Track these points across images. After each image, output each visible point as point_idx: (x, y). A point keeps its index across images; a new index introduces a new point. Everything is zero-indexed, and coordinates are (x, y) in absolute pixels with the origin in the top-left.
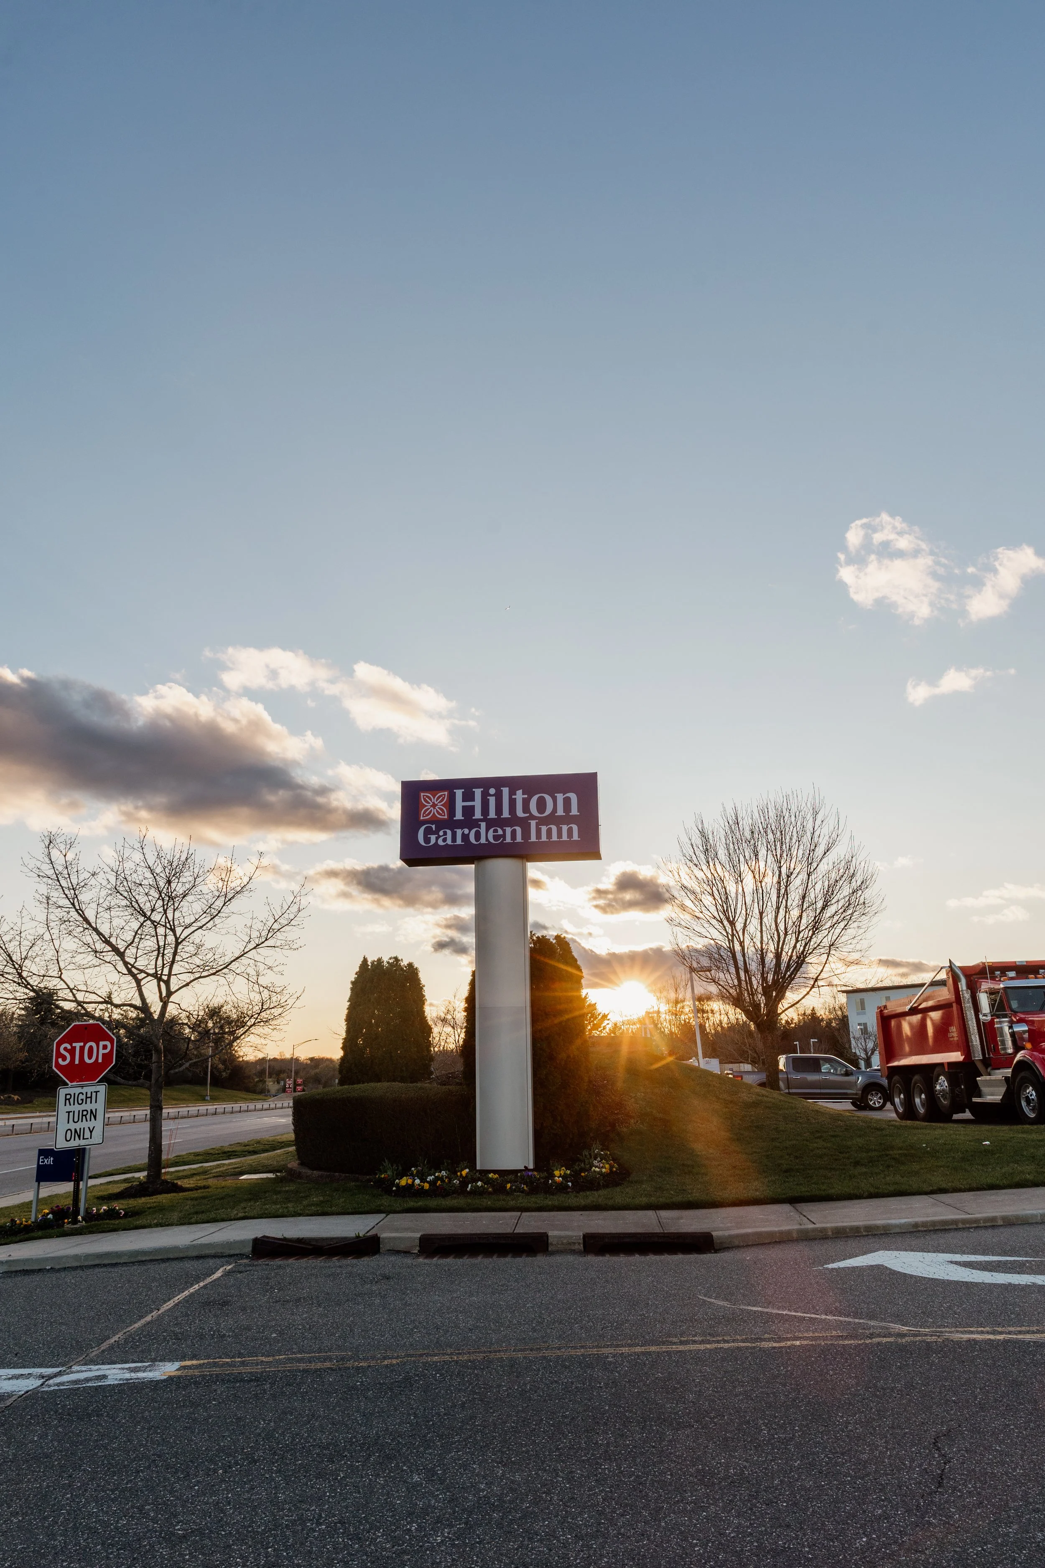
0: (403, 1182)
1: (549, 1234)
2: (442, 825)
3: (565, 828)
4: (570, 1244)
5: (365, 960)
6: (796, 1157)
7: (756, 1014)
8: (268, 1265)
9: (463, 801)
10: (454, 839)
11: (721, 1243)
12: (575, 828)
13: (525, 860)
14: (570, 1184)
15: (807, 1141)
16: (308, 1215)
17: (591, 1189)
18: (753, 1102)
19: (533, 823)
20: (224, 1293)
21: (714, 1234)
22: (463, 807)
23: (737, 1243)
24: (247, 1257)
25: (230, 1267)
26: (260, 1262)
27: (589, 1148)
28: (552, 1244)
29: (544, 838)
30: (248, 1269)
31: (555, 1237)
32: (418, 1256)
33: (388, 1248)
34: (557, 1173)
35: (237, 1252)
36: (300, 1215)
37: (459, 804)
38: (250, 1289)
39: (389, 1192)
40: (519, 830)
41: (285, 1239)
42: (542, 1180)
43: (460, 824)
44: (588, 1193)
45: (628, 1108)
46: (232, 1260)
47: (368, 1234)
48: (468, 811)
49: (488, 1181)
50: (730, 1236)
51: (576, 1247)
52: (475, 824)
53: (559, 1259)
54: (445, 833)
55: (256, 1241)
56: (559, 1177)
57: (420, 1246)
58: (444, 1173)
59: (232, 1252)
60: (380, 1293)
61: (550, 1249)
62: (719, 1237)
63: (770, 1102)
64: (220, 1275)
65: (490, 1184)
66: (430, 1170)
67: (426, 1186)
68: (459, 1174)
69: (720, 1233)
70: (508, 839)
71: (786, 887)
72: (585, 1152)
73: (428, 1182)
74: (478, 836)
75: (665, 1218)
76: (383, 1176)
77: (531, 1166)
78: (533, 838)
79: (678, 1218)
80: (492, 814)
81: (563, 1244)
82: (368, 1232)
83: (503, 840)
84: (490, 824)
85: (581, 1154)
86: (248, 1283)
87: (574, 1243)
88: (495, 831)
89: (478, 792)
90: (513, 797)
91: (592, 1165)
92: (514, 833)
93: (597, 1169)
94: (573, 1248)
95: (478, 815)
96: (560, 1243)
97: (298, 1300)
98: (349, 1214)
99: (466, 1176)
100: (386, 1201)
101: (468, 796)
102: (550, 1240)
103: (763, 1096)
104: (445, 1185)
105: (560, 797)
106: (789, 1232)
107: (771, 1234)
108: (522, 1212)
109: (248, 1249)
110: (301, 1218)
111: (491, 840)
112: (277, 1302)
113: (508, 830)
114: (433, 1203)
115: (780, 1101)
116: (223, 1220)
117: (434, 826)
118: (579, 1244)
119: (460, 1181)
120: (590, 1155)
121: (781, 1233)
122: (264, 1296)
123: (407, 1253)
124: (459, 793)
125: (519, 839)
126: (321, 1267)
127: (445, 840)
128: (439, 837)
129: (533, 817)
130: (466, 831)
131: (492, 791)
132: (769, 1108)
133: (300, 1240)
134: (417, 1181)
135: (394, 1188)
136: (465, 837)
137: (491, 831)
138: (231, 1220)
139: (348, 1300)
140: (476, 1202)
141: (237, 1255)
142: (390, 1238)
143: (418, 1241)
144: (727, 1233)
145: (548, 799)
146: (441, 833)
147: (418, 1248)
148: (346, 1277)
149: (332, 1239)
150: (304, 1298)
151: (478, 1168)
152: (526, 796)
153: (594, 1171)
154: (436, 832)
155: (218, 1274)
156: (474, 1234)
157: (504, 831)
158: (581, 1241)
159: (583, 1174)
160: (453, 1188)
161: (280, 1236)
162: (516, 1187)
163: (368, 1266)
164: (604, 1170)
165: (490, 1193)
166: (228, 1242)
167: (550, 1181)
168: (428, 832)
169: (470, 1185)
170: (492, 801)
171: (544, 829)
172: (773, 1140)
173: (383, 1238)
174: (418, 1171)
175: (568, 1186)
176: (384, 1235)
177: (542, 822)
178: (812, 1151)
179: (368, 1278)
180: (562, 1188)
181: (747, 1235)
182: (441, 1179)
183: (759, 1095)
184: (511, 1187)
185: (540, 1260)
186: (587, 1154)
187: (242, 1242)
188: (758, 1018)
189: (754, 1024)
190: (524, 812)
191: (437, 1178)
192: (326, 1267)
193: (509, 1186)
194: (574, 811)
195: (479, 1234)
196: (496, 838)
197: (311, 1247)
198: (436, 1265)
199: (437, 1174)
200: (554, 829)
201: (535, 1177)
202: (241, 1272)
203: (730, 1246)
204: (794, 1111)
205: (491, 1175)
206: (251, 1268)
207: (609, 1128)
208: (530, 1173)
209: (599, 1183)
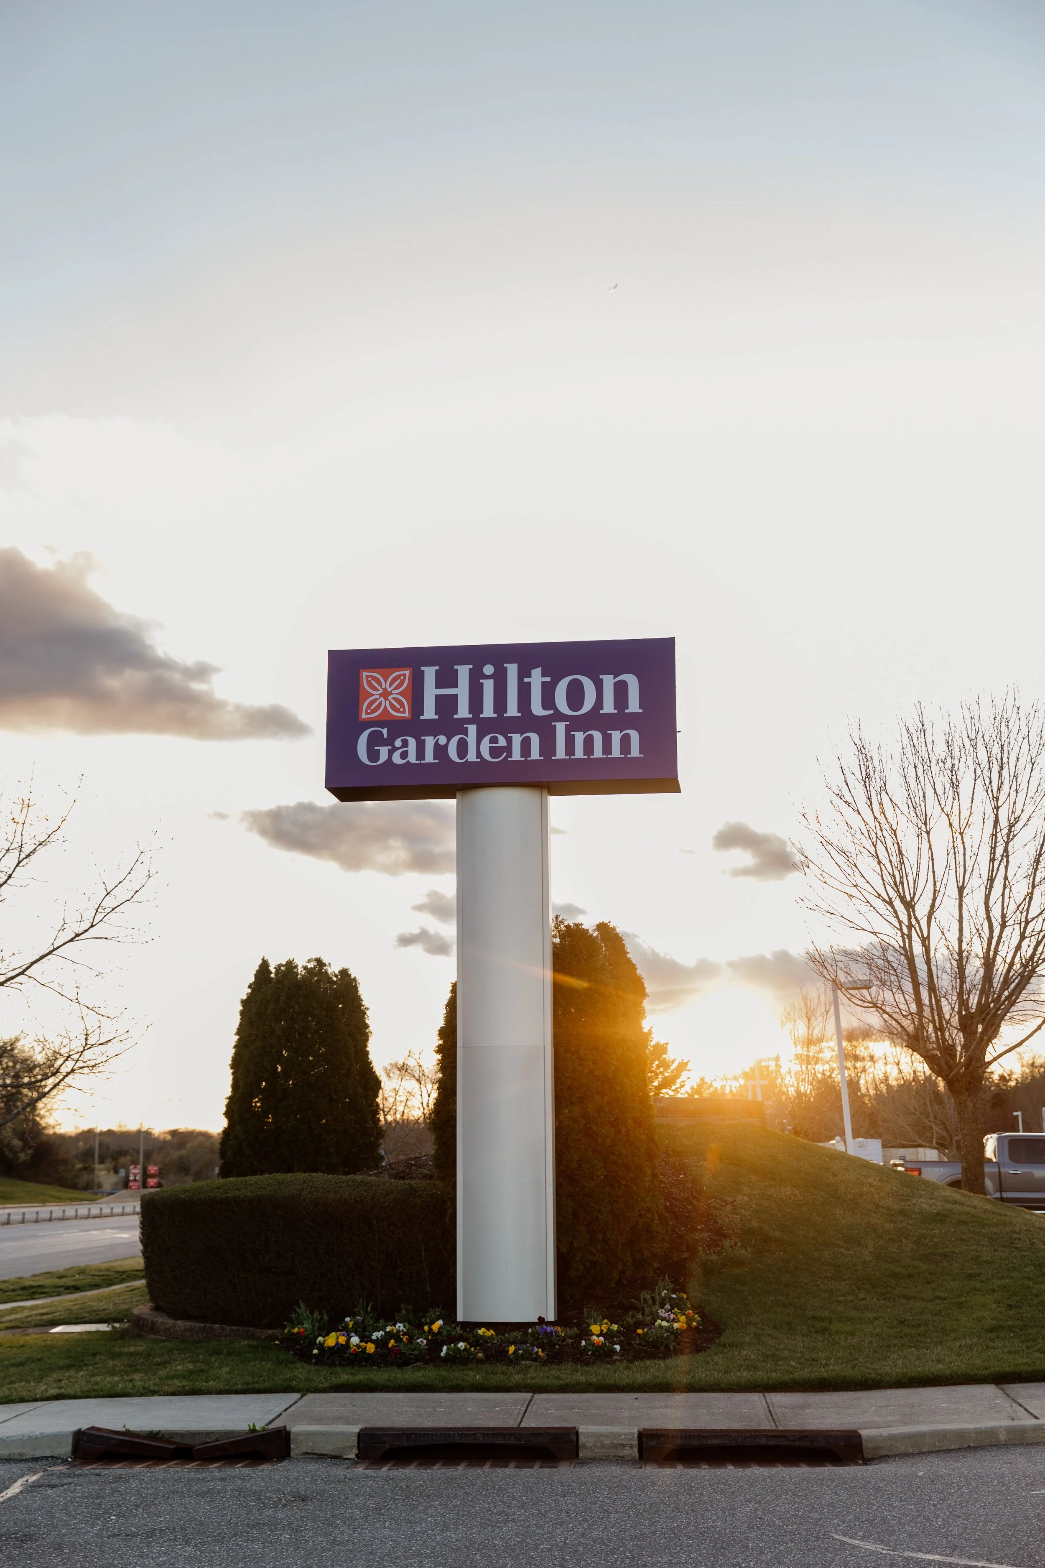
0: (331, 1340)
1: (580, 1430)
2: (398, 728)
3: (616, 736)
4: (615, 1446)
5: (264, 965)
6: (1010, 1307)
7: (947, 1062)
8: (99, 1475)
9: (438, 686)
10: (421, 753)
11: (875, 1448)
12: (634, 735)
13: (545, 792)
14: (618, 1347)
15: (1029, 1279)
16: (167, 1394)
17: (652, 1356)
18: (938, 1214)
19: (560, 728)
20: (25, 1520)
21: (864, 1433)
22: (438, 697)
23: (902, 1448)
24: (64, 1462)
25: (35, 1478)
26: (87, 1469)
27: (650, 1286)
28: (584, 1446)
29: (579, 753)
30: (65, 1481)
31: (590, 1435)
32: (355, 1463)
33: (305, 1450)
34: (595, 1329)
35: (48, 1453)
36: (153, 1393)
37: (431, 692)
38: (69, 1514)
39: (305, 1356)
40: (535, 738)
41: (128, 1433)
42: (570, 1341)
43: (432, 728)
44: (648, 1362)
45: (720, 1222)
46: (38, 1465)
47: (271, 1427)
48: (446, 705)
49: (477, 1342)
50: (892, 1437)
51: (627, 1452)
52: (459, 727)
53: (595, 1471)
54: (405, 743)
55: (79, 1436)
56: (598, 1336)
57: (359, 1447)
58: (400, 1326)
59: (38, 1453)
60: (290, 1524)
61: (581, 1455)
62: (872, 1439)
63: (967, 1213)
64: (17, 1490)
65: (480, 1345)
66: (377, 1321)
67: (371, 1348)
68: (426, 1328)
69: (874, 1432)
70: (516, 755)
71: (1007, 843)
72: (645, 1295)
73: (373, 1341)
74: (462, 748)
75: (780, 1406)
76: (296, 1330)
77: (551, 1317)
78: (561, 753)
79: (803, 1407)
80: (488, 711)
81: (603, 1446)
82: (270, 1423)
83: (506, 757)
84: (485, 728)
85: (638, 1298)
86: (65, 1505)
87: (623, 1446)
88: (494, 740)
89: (463, 672)
90: (526, 680)
91: (656, 1317)
92: (526, 745)
93: (665, 1324)
94: (621, 1454)
95: (463, 711)
96: (598, 1444)
97: (151, 1533)
98: (237, 1392)
99: (439, 1332)
100: (301, 1372)
101: (447, 679)
102: (582, 1440)
103: (955, 1202)
104: (402, 1346)
105: (609, 681)
106: (992, 1432)
107: (960, 1434)
108: (534, 1392)
109: (66, 1449)
110: (156, 1399)
111: (486, 755)
112: (115, 1535)
113: (517, 739)
114: (381, 1376)
115: (986, 1211)
116: (22, 1400)
117: (385, 731)
118: (631, 1446)
119: (428, 1340)
120: (653, 1298)
121: (979, 1432)
122: (93, 1526)
123: (336, 1458)
124: (430, 673)
125: (535, 754)
126: (190, 1480)
127: (404, 755)
128: (395, 749)
129: (559, 716)
130: (442, 740)
131: (489, 669)
132: (965, 1223)
133: (153, 1435)
134: (355, 1340)
135: (315, 1351)
136: (441, 751)
137: (487, 739)
138: (36, 1400)
139: (235, 1535)
140: (457, 1374)
141: (47, 1458)
142: (308, 1434)
143: (354, 1441)
144: (885, 1432)
145: (588, 685)
146: (398, 743)
147: (355, 1451)
148: (232, 1496)
149: (208, 1434)
150: (161, 1530)
151: (460, 1318)
152: (548, 679)
153: (660, 1326)
154: (390, 742)
155: (15, 1489)
156: (451, 1429)
157: (509, 741)
158: (635, 1442)
159: (640, 1331)
160: (416, 1353)
161: (119, 1428)
162: (525, 1351)
163: (270, 1478)
164: (676, 1325)
165: (480, 1361)
166: (30, 1438)
167: (583, 1343)
168: (375, 741)
169: (445, 1348)
170: (488, 686)
171: (579, 737)
172: (970, 1277)
173: (296, 1434)
174: (356, 1323)
175: (614, 1352)
176: (296, 1429)
177: (575, 724)
178: (1037, 1296)
179: (269, 1498)
180: (603, 1355)
181: (921, 1435)
182: (396, 1336)
183: (948, 1201)
184: (515, 1352)
185: (564, 1472)
186: (648, 1297)
187: (55, 1437)
188: (951, 1068)
189: (944, 1079)
190: (545, 707)
191: (390, 1336)
192: (198, 1479)
193: (512, 1349)
194: (634, 706)
195: (460, 1429)
196: (494, 752)
197: (172, 1447)
198: (387, 1479)
199: (388, 1329)
200: (597, 736)
201: (557, 1336)
202: (53, 1487)
203: (890, 1453)
204: (1008, 1229)
205: (481, 1331)
206: (70, 1480)
207: (686, 1255)
208: (549, 1329)
209: (667, 1347)
